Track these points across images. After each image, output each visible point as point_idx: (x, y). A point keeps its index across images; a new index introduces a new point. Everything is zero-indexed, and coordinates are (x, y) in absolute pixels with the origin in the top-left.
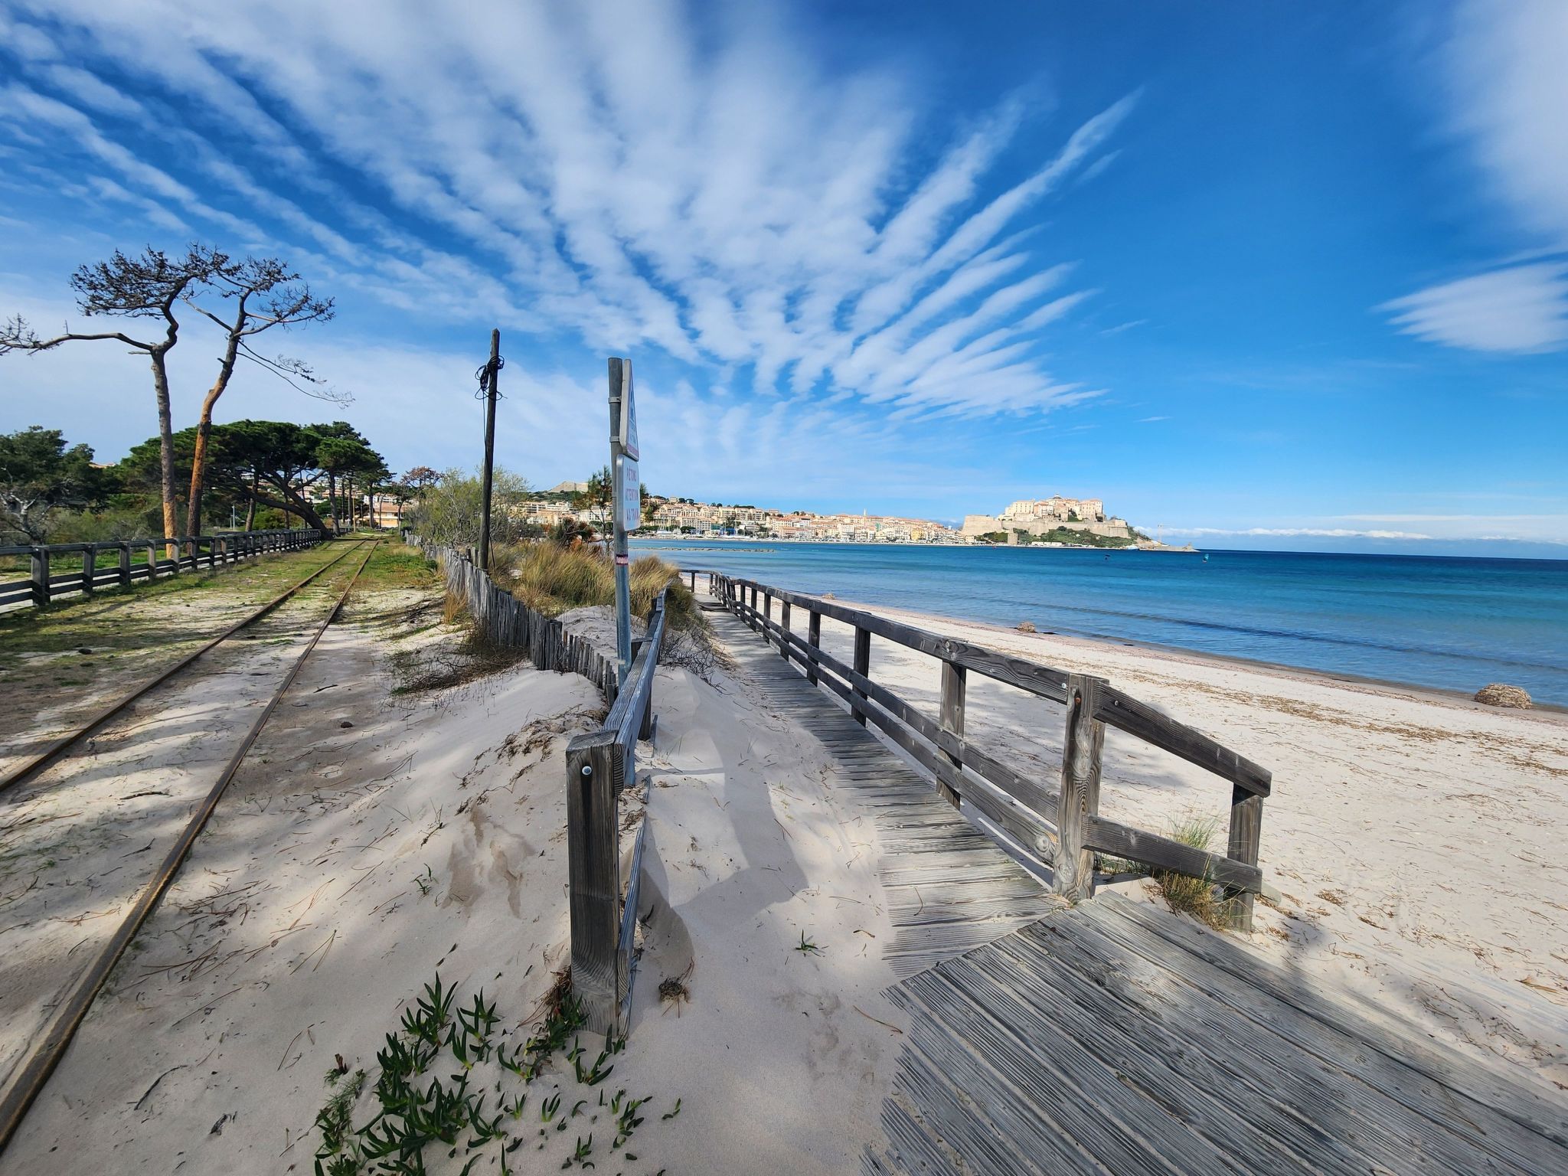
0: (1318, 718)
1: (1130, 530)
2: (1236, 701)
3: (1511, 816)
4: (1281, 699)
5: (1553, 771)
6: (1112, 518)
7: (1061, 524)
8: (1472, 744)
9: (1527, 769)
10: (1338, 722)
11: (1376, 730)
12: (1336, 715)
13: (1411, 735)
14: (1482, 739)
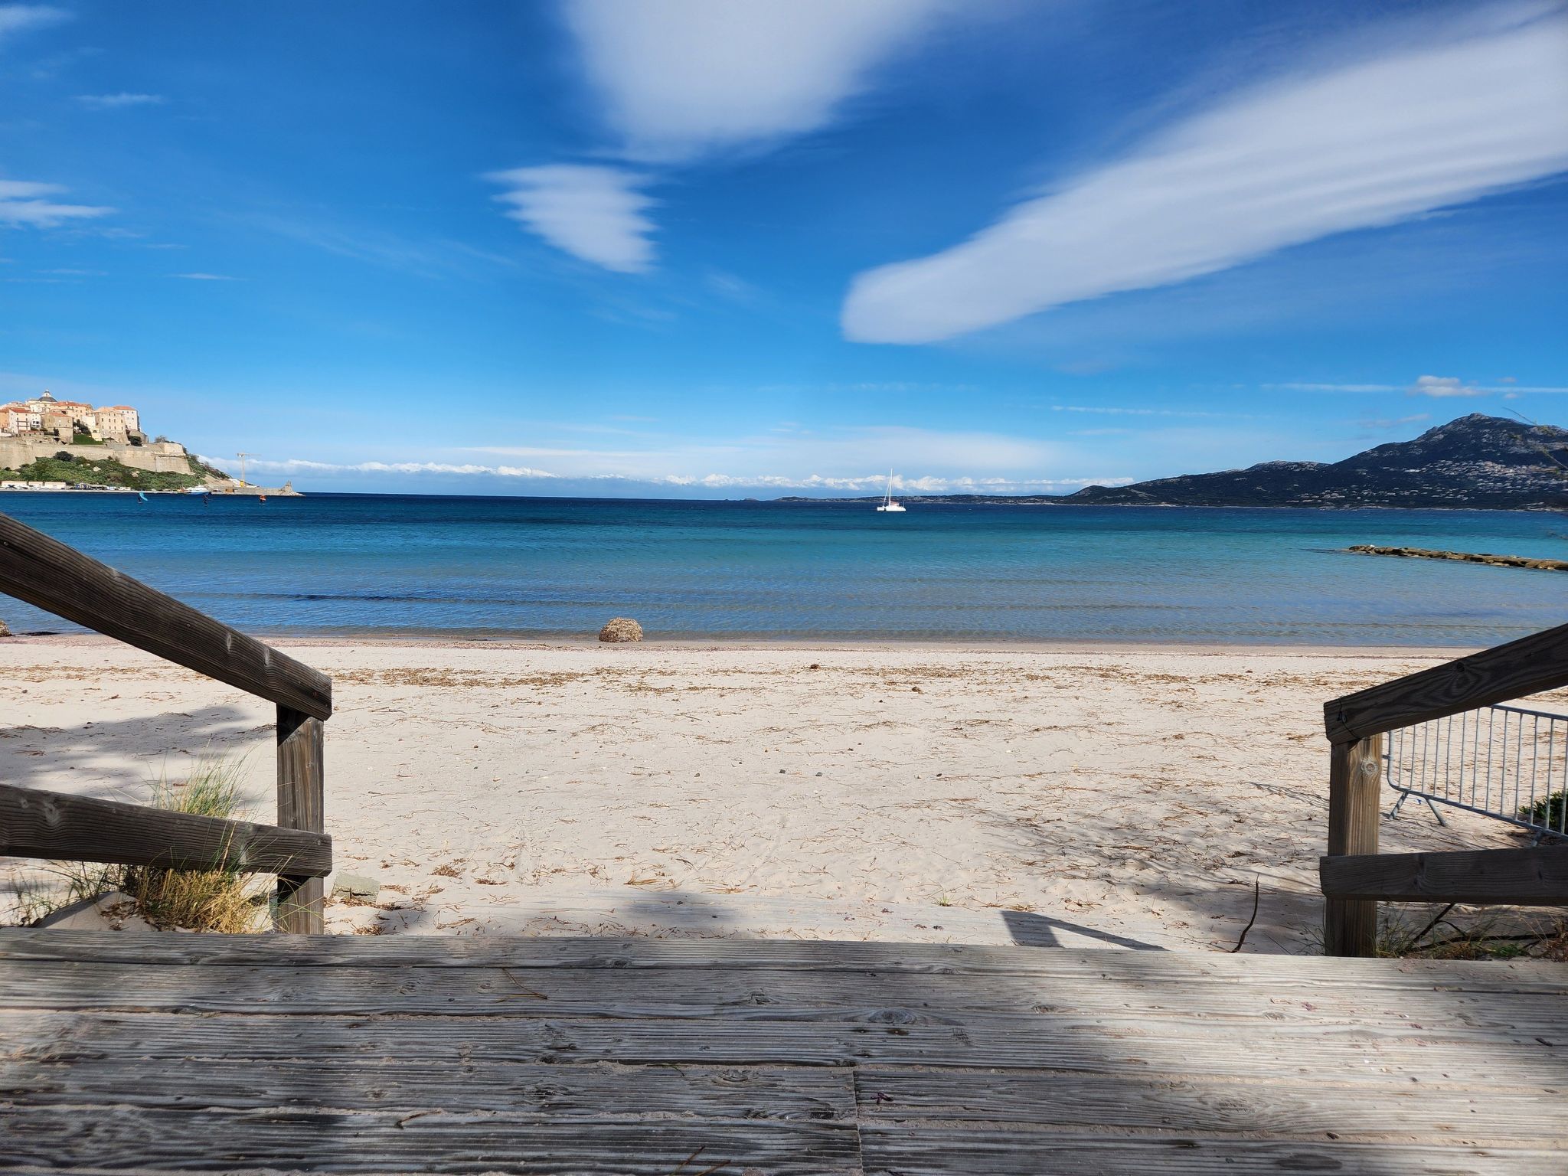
0: (450, 684)
1: (192, 460)
2: (351, 682)
3: (626, 738)
4: (408, 671)
5: (658, 691)
6: (158, 441)
7: (60, 448)
8: (597, 681)
9: (639, 693)
10: (472, 683)
11: (511, 684)
12: (470, 677)
13: (544, 683)
14: (605, 674)
